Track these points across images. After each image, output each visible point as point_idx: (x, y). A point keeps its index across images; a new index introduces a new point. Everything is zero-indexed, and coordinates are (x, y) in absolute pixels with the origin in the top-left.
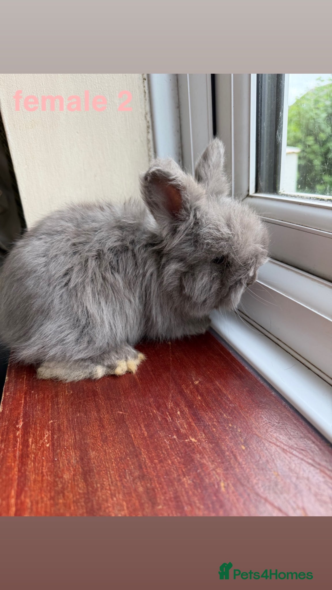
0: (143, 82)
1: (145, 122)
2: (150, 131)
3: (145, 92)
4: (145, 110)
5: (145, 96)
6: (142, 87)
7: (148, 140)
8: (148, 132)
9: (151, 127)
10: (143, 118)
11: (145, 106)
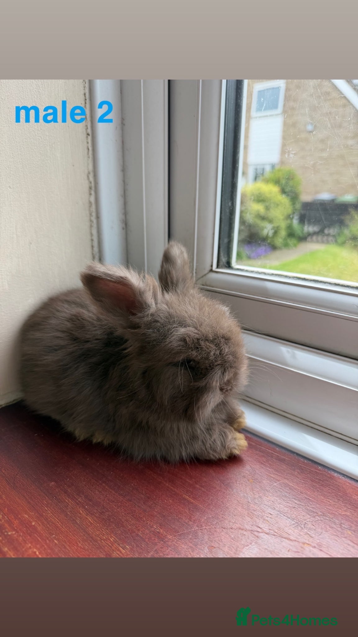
0: (87, 137)
1: (87, 182)
2: (93, 192)
3: (88, 149)
4: (88, 169)
5: (88, 154)
6: (86, 143)
7: (90, 203)
8: (90, 194)
9: (93, 188)
10: (86, 178)
11: (88, 164)
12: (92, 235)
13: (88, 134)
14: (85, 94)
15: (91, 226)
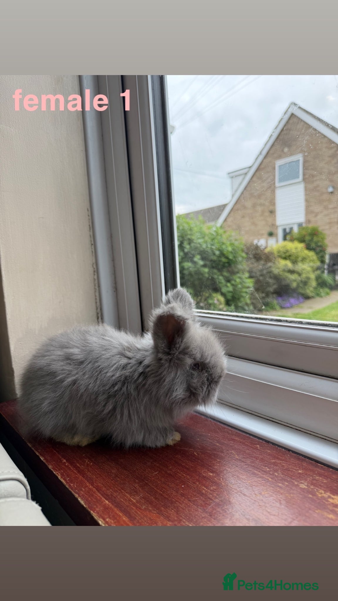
4: (93, 262)
11: (93, 259)
12: (96, 296)
13: (92, 244)
14: (89, 225)
15: (95, 291)
